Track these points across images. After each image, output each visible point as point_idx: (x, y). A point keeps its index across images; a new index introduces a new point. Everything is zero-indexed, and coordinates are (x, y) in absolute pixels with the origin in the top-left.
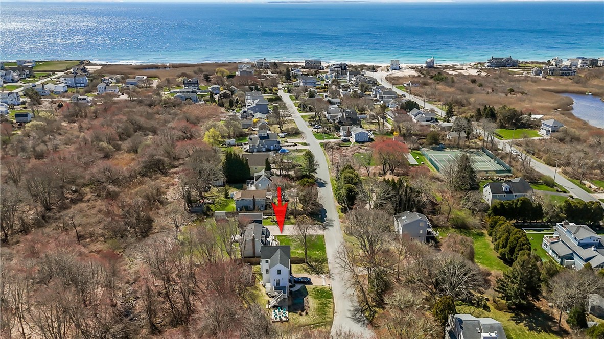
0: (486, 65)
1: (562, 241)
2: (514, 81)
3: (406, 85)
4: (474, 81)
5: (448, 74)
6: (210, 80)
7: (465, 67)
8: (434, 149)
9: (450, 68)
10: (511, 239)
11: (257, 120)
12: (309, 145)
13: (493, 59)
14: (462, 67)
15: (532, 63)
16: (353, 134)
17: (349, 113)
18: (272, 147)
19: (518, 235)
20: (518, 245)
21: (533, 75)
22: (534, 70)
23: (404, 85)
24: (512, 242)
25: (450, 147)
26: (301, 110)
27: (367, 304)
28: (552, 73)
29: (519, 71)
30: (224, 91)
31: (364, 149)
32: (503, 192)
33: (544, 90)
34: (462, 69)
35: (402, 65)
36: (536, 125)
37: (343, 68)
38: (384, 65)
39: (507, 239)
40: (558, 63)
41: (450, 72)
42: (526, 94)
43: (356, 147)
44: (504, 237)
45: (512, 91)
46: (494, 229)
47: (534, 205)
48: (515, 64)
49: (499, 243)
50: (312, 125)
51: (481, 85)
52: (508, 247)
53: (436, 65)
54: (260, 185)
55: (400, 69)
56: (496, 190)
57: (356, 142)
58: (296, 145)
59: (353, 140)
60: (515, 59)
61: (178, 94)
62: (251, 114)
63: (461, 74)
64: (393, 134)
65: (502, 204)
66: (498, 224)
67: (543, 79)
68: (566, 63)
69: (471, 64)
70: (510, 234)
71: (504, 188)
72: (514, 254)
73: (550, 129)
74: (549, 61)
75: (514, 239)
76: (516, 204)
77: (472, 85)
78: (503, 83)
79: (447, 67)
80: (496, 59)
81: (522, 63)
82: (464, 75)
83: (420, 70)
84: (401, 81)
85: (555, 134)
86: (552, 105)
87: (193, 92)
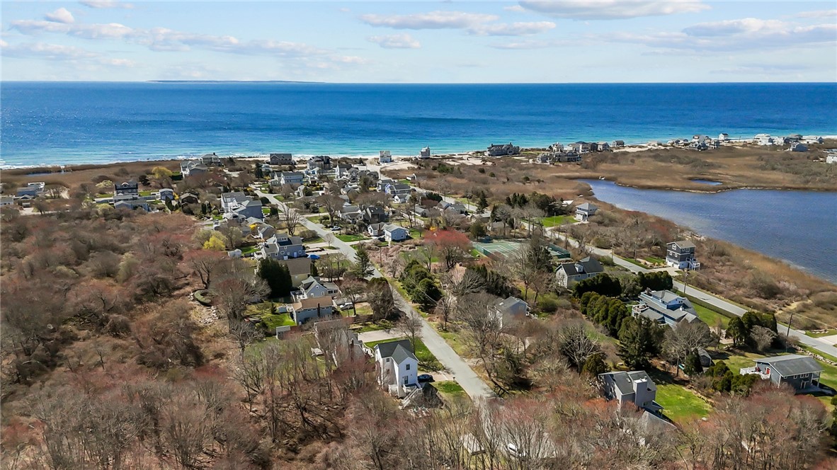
0: (486, 154)
1: (650, 308)
2: (524, 170)
3: (410, 179)
4: (482, 171)
5: (449, 164)
6: (149, 184)
7: (465, 157)
8: (481, 241)
9: (448, 158)
10: (611, 309)
11: (254, 226)
12: (338, 249)
13: (493, 146)
14: (461, 156)
15: (533, 150)
16: (386, 232)
17: (374, 209)
18: (295, 253)
19: (617, 304)
20: (619, 313)
21: (540, 162)
22: (540, 156)
23: (408, 178)
24: (613, 312)
25: (497, 238)
26: (302, 212)
27: (501, 389)
28: (559, 160)
29: (523, 158)
30: (187, 195)
31: (407, 247)
32: (577, 273)
33: (559, 177)
34: (462, 159)
35: (393, 158)
36: (569, 211)
37: (326, 161)
38: (370, 157)
39: (607, 310)
40: (561, 149)
41: (452, 163)
42: (543, 181)
43: (398, 246)
44: (603, 309)
45: (527, 179)
46: (589, 305)
47: (613, 281)
48: (516, 152)
49: (598, 316)
50: (327, 227)
51: (493, 175)
52: (609, 318)
53: (431, 156)
54: (312, 294)
55: (392, 161)
56: (570, 270)
57: (393, 240)
58: (323, 250)
59: (388, 239)
60: (516, 146)
61: (122, 202)
62: (243, 219)
63: (463, 165)
64: (429, 229)
65: (584, 282)
66: (591, 299)
67: (552, 166)
68: (568, 148)
69: (470, 153)
70: (608, 305)
71: (577, 269)
72: (617, 324)
73: (587, 213)
74: (550, 147)
75: (614, 308)
76: (597, 281)
77: (483, 176)
78: (514, 172)
79: (444, 158)
80: (496, 146)
81: (522, 150)
82: (467, 166)
83: (416, 162)
84: (401, 174)
85: (594, 218)
86: (574, 191)
87: (134, 199)
